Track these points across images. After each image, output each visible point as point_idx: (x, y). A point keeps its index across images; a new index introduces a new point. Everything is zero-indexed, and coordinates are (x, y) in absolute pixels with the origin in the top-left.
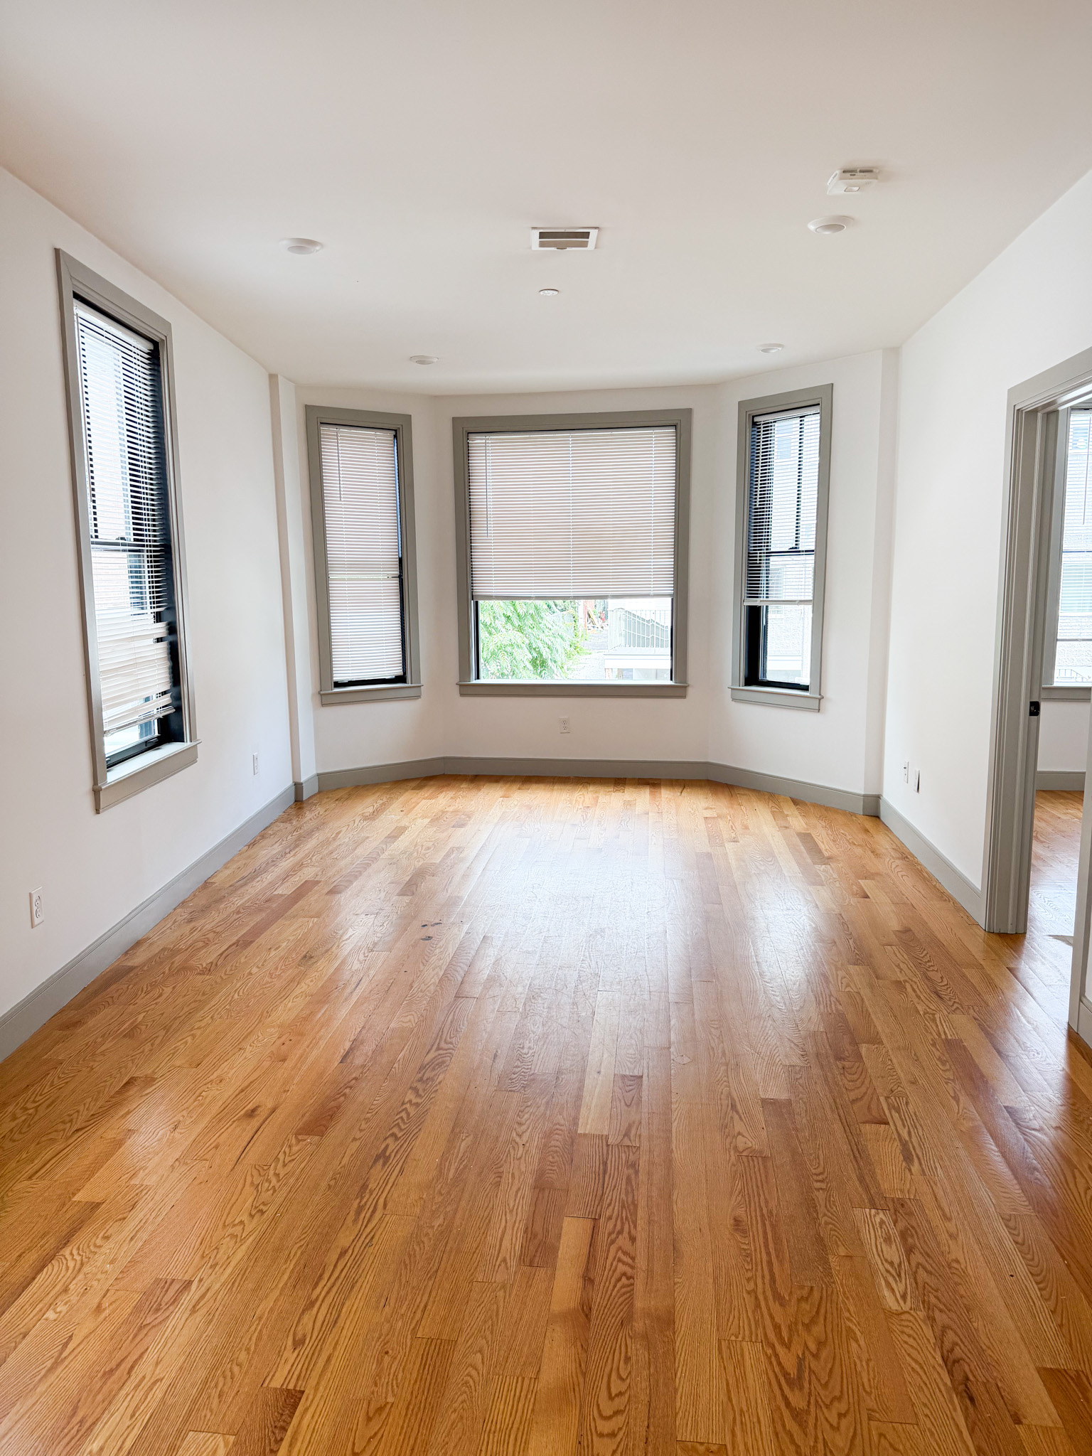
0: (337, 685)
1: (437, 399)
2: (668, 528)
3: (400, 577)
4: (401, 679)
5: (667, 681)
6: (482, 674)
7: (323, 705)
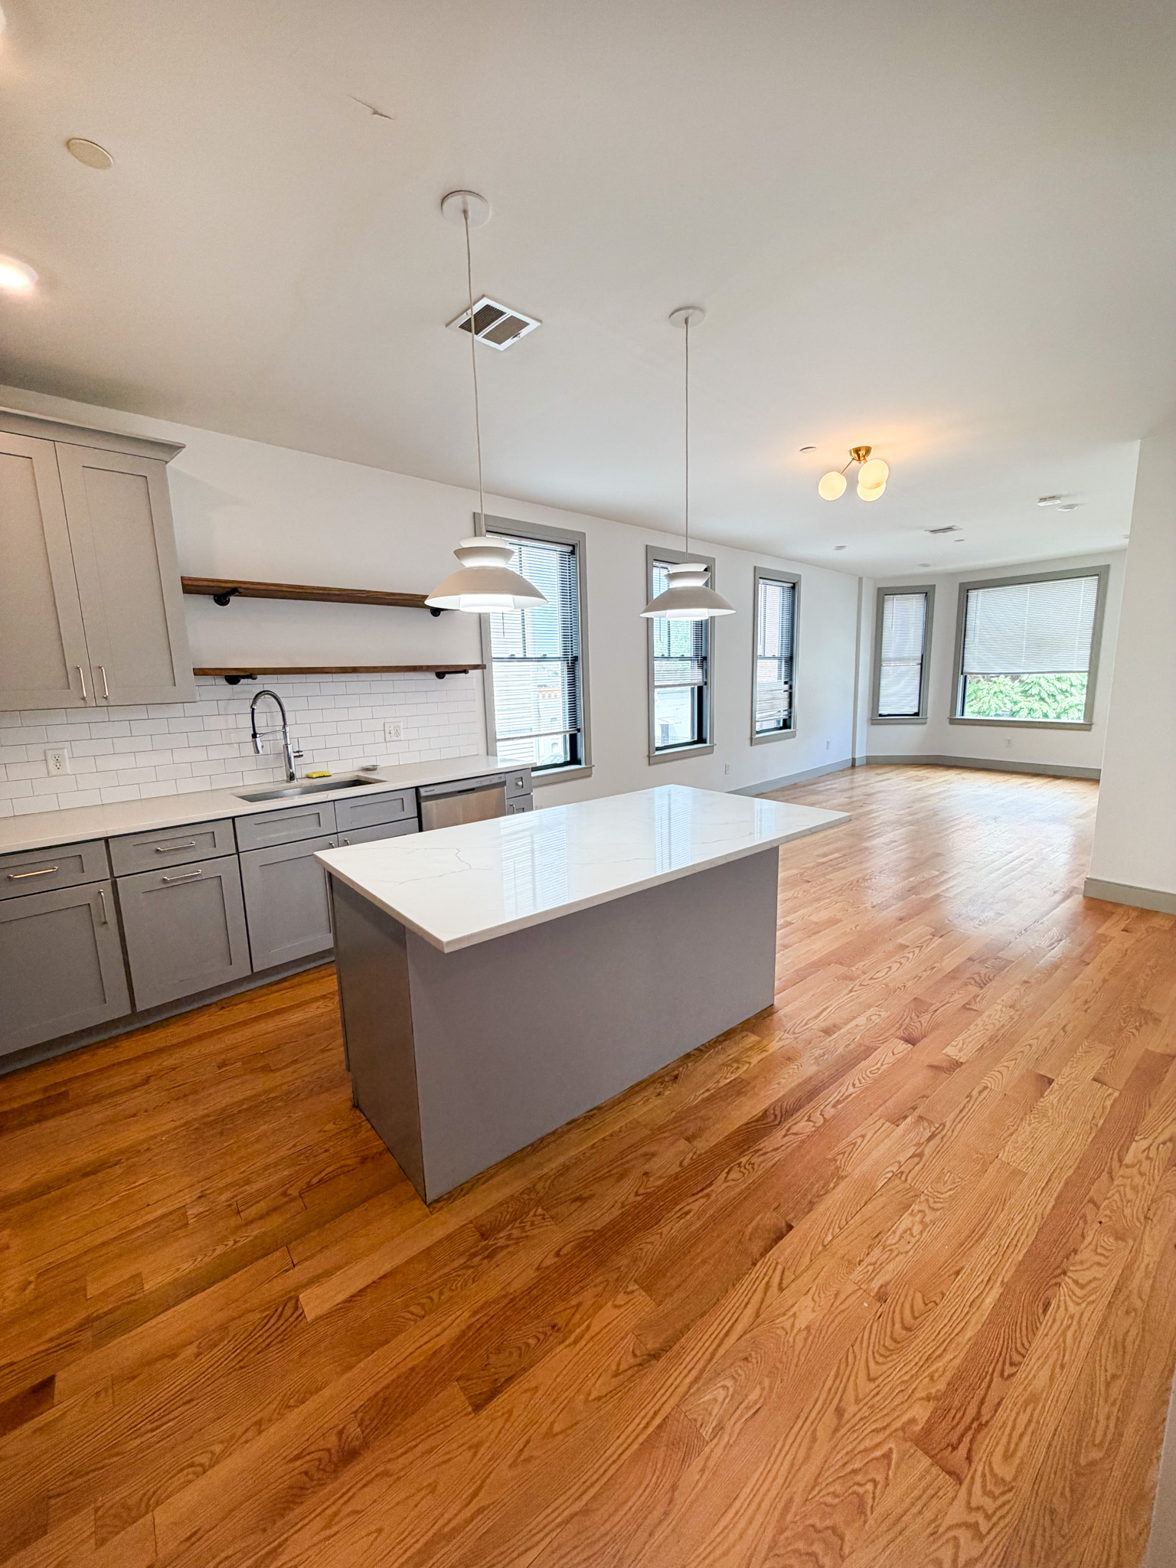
0: (881, 715)
1: (952, 575)
2: (1088, 640)
3: (921, 664)
4: (916, 714)
5: (1082, 721)
6: (965, 713)
7: (872, 724)
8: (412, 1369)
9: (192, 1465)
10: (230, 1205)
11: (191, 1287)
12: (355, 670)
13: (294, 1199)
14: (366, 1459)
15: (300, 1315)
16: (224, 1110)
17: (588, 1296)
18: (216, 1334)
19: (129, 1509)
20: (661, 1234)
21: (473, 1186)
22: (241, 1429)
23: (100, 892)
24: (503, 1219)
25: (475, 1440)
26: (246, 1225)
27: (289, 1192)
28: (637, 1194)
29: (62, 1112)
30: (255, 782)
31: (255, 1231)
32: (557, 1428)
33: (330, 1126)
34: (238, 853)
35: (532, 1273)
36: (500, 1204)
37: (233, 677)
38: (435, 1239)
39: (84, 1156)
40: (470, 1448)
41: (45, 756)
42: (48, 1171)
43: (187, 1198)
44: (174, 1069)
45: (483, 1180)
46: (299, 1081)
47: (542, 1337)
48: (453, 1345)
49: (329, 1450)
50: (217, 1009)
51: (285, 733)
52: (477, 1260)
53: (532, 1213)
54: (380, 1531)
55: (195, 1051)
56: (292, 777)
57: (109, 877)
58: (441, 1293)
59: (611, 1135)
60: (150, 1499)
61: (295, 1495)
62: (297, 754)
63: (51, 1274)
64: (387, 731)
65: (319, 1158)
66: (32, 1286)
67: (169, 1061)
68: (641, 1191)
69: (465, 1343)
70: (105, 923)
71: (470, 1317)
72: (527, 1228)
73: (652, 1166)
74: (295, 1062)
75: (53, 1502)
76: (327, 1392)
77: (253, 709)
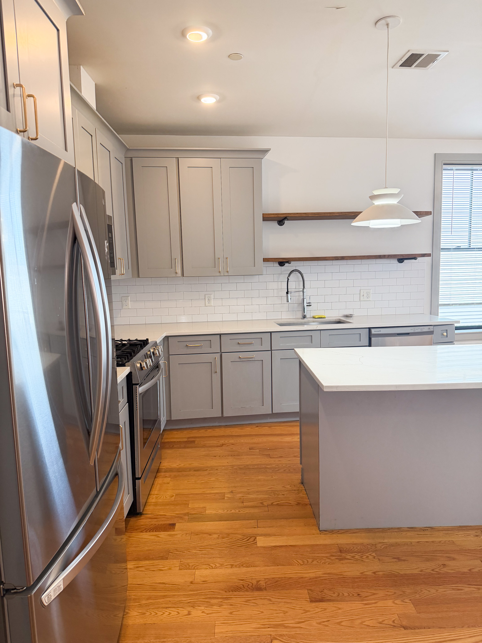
8: (290, 578)
9: (209, 565)
10: (240, 499)
11: (221, 518)
12: (343, 258)
13: (265, 506)
14: (264, 593)
15: (256, 543)
16: (247, 465)
17: (381, 593)
18: (225, 535)
19: (189, 566)
20: (437, 590)
21: (344, 532)
22: (226, 564)
23: (216, 358)
24: (353, 550)
25: (307, 609)
26: (245, 507)
27: (264, 503)
28: (433, 570)
29: (192, 447)
30: (286, 317)
31: (247, 511)
32: (342, 624)
33: (288, 486)
34: (271, 350)
35: (358, 574)
36: (355, 544)
37: (282, 263)
38: (318, 543)
39: (196, 464)
40: (304, 610)
41: (205, 298)
42: (184, 465)
43: (226, 491)
44: (233, 444)
45: (349, 532)
46: (281, 465)
47: (351, 595)
48: (310, 579)
49: (252, 584)
50: (255, 426)
51: (303, 292)
52: (334, 558)
53: (370, 553)
54: (262, 612)
55: (243, 440)
56: (304, 317)
57: (220, 352)
58: (313, 561)
59: (433, 542)
60: (196, 566)
61: (237, 589)
62: (308, 304)
63: (180, 496)
64: (362, 294)
65: (279, 496)
66: (174, 497)
67: (232, 441)
68: (437, 570)
69: (315, 581)
70: (216, 372)
71: (322, 574)
72: (364, 558)
73: (451, 563)
74: (281, 457)
75: (170, 553)
76: (257, 569)
77: (288, 279)
